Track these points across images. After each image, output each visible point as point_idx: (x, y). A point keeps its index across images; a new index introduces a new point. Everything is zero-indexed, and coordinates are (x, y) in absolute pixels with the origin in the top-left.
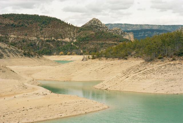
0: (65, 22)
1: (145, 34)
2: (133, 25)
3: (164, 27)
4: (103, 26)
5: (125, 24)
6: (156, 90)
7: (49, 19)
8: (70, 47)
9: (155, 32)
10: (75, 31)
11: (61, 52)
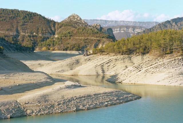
0: (45, 17)
1: (121, 30)
2: (109, 21)
3: (139, 23)
4: (82, 22)
5: (101, 20)
6: (170, 83)
7: (29, 13)
8: (53, 43)
9: (130, 28)
10: (57, 26)
11: (44, 48)
